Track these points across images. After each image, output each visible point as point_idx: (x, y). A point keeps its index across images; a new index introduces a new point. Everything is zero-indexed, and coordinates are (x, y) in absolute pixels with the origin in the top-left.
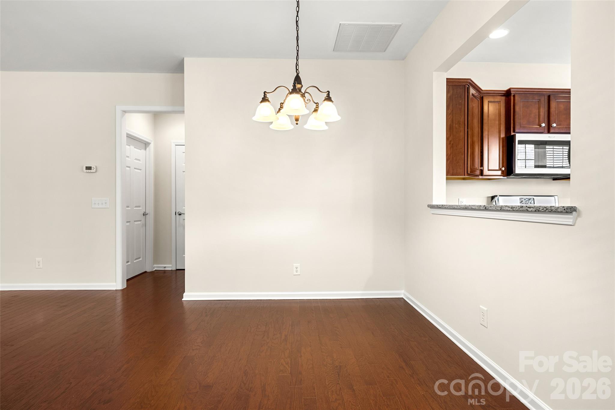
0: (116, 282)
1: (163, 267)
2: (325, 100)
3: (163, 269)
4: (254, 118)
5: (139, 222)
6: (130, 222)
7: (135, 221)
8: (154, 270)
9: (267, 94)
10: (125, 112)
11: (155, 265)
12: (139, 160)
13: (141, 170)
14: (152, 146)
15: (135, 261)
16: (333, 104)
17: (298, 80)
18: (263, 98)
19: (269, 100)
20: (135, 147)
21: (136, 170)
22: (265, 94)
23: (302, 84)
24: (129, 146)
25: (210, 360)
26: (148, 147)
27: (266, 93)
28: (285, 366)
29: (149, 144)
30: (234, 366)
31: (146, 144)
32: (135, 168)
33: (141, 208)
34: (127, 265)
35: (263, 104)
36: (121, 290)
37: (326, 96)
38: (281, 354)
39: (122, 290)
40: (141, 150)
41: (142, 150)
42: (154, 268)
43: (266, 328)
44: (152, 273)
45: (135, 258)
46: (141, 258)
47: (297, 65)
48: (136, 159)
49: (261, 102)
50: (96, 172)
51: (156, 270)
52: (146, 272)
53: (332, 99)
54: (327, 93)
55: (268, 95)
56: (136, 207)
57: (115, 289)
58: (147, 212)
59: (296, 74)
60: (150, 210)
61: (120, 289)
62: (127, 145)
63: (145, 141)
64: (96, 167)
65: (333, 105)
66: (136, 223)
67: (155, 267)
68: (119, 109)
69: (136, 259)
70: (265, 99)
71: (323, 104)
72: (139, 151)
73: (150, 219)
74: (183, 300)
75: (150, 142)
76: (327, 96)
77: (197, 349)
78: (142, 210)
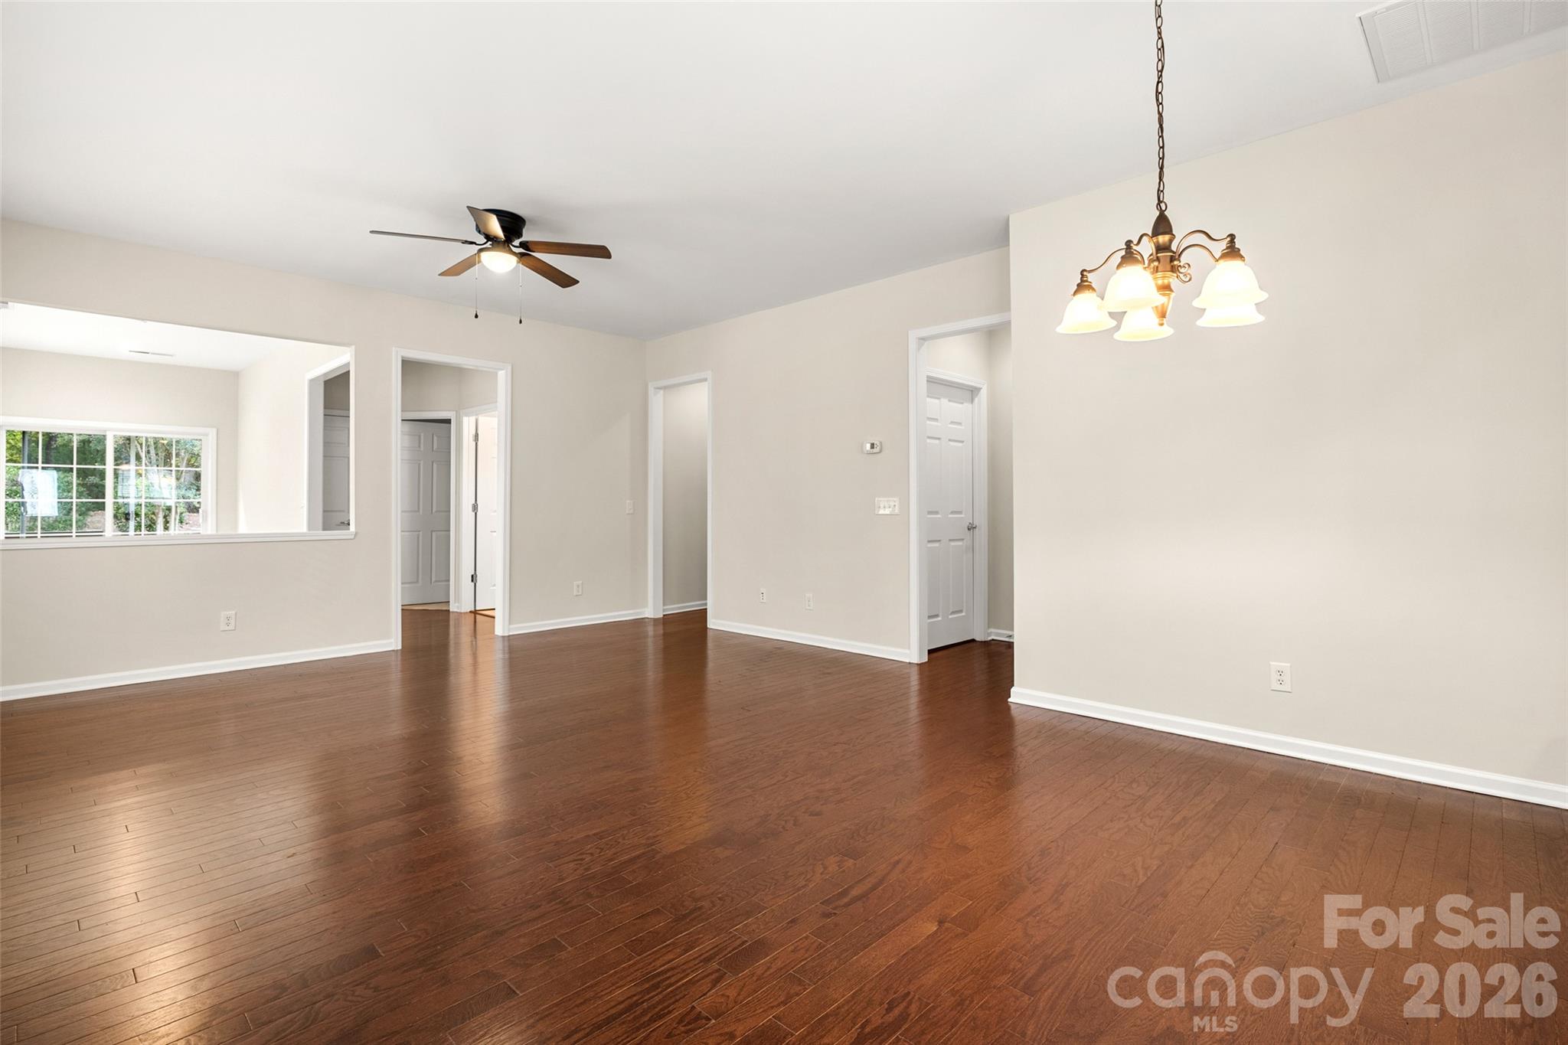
0: (909, 648)
1: (1004, 634)
2: (1224, 256)
3: (1007, 640)
4: (1060, 329)
5: (960, 543)
6: (939, 541)
7: (950, 540)
8: (990, 638)
9: (1088, 275)
10: (924, 339)
11: (992, 630)
12: (960, 424)
13: (963, 442)
14: (984, 393)
15: (950, 617)
16: (1245, 264)
17: (1162, 225)
18: (1078, 285)
19: (1093, 286)
20: (949, 401)
21: (952, 443)
22: (1082, 274)
23: (1174, 233)
24: (939, 399)
25: (993, 810)
26: (977, 395)
27: (1085, 273)
28: (1136, 871)
29: (979, 389)
30: (1031, 834)
31: (973, 392)
32: (950, 440)
33: (962, 516)
34: (929, 623)
35: (1079, 296)
36: (917, 664)
37: (1225, 248)
38: (1146, 846)
39: (920, 665)
40: (962, 403)
41: (965, 404)
42: (989, 634)
43: (1148, 791)
44: (986, 644)
45: (951, 611)
46: (964, 610)
47: (1160, 191)
48: (952, 423)
49: (1075, 293)
50: (881, 451)
51: (993, 640)
52: (973, 640)
53: (1241, 252)
54: (1229, 239)
55: (1090, 277)
56: (952, 513)
57: (908, 661)
58: (976, 523)
59: (1157, 213)
60: (981, 521)
61: (916, 662)
62: (928, 396)
63: (972, 387)
64: (881, 443)
65: (1246, 267)
66: (953, 544)
67: (991, 633)
68: (913, 335)
69: (953, 613)
70: (1083, 285)
71: (1217, 266)
72: (961, 406)
73: (982, 535)
74: (1009, 700)
75: (979, 386)
76: (1227, 248)
77: (982, 787)
78: (965, 518)
